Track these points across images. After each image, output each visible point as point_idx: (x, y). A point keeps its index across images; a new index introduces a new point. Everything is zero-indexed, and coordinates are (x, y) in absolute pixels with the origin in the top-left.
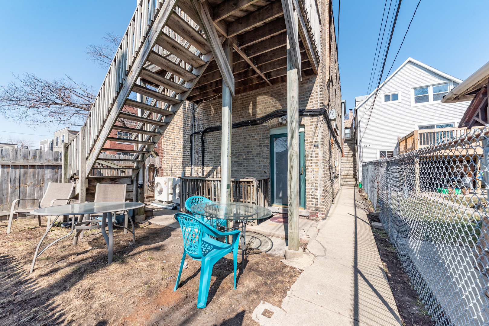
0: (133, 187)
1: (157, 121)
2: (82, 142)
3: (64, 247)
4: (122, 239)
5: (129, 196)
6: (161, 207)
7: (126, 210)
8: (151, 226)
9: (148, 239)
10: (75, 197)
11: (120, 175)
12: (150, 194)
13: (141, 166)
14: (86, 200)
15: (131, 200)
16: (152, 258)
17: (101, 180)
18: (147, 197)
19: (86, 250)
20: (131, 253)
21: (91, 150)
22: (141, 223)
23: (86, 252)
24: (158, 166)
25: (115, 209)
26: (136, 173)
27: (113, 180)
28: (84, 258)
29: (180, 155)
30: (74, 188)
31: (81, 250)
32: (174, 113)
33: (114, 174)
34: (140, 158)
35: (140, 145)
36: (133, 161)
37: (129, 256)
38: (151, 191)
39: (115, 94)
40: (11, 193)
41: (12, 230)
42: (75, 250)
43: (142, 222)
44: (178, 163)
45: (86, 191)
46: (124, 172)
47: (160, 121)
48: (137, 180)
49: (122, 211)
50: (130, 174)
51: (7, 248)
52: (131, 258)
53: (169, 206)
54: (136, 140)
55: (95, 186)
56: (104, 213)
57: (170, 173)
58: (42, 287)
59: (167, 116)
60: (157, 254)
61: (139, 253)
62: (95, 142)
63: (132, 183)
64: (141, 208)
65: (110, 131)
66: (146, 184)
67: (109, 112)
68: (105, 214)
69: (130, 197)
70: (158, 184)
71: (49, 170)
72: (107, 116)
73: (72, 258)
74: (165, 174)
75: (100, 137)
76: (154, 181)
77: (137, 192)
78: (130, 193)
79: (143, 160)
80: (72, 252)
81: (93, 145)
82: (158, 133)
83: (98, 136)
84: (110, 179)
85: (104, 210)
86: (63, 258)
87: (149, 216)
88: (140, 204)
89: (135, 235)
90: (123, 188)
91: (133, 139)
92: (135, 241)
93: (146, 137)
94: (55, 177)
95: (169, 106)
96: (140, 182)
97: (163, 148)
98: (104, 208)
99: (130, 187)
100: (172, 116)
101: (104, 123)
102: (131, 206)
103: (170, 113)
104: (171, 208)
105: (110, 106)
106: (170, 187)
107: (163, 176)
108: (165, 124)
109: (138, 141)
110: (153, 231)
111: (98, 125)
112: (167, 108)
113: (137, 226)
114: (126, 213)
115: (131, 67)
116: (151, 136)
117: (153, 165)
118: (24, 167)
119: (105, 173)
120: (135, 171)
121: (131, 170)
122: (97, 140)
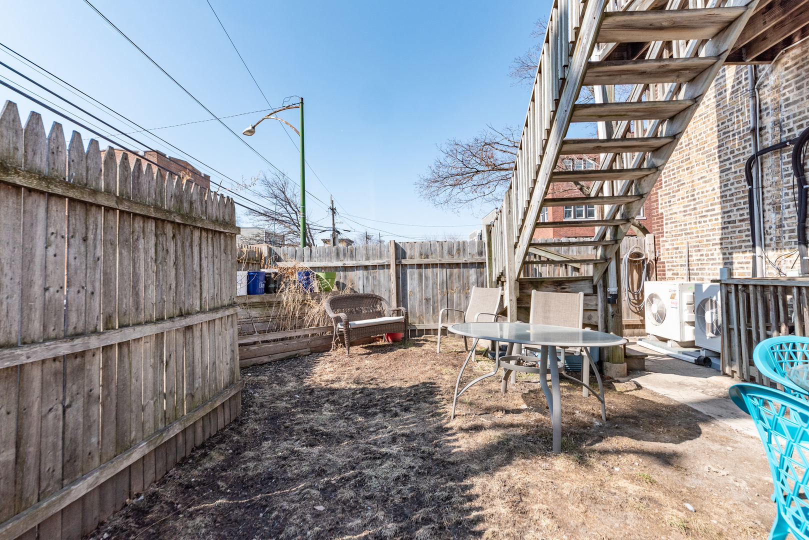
0: (597, 299)
1: (647, 139)
2: (507, 218)
3: (490, 392)
4: (578, 405)
5: (590, 318)
6: (665, 352)
7: (585, 348)
8: (640, 394)
9: (636, 425)
10: (503, 312)
11: (570, 276)
12: (635, 319)
13: (611, 254)
14: (518, 319)
15: (595, 327)
16: (653, 482)
17: (539, 284)
18: (628, 326)
19: (518, 407)
20: (597, 446)
21: (520, 230)
22: (618, 382)
23: (519, 411)
24: (651, 257)
25: (565, 341)
26: (601, 269)
27: (559, 285)
28: (515, 422)
29: (713, 225)
30: (502, 296)
31: (511, 405)
32: (695, 101)
33: (560, 273)
34: (608, 237)
35: (607, 208)
36: (595, 245)
37: (594, 451)
38: (637, 313)
39: (551, 107)
40: (441, 301)
41: (441, 350)
42: (503, 403)
43: (621, 379)
44: (707, 245)
45: (518, 303)
46: (578, 270)
47: (655, 137)
48: (605, 286)
49: (576, 346)
50: (591, 274)
51: (436, 372)
52: (599, 459)
53: (684, 353)
54: (600, 195)
55: (530, 296)
56: (543, 346)
57: (684, 271)
58: (461, 449)
59: (672, 119)
60: (663, 474)
61: (618, 452)
62: (525, 214)
63: (595, 292)
64: (617, 347)
65: (547, 188)
66: (625, 297)
67: (544, 149)
68: (545, 348)
69: (593, 322)
70: (652, 297)
71: (473, 270)
72: (542, 157)
73: (499, 416)
74: (669, 274)
75: (532, 203)
76: (642, 292)
77: (606, 311)
78: (592, 313)
79: (616, 241)
80: (499, 404)
81: (523, 221)
82: (649, 169)
83: (529, 202)
84: (554, 282)
85: (546, 340)
86: (488, 411)
87: (636, 370)
88: (614, 339)
89: (606, 405)
90: (576, 301)
91: (593, 195)
92: (607, 419)
93: (620, 185)
94: (480, 279)
95: (679, 88)
96: (612, 289)
97: (660, 211)
98: (546, 336)
99: (590, 300)
100: (689, 112)
101: (537, 173)
102: (595, 339)
103: (682, 106)
104: (692, 359)
105: (544, 137)
106: (685, 307)
107: (664, 279)
108: (669, 140)
109: (603, 198)
110: (647, 408)
111: (528, 181)
112: (672, 97)
113: (609, 384)
114: (584, 353)
115: (577, 30)
116: (632, 182)
117: (638, 255)
118: (450, 266)
119: (545, 272)
120: (599, 266)
121: (591, 267)
122: (527, 208)
